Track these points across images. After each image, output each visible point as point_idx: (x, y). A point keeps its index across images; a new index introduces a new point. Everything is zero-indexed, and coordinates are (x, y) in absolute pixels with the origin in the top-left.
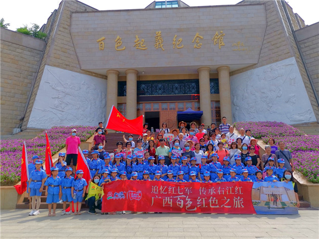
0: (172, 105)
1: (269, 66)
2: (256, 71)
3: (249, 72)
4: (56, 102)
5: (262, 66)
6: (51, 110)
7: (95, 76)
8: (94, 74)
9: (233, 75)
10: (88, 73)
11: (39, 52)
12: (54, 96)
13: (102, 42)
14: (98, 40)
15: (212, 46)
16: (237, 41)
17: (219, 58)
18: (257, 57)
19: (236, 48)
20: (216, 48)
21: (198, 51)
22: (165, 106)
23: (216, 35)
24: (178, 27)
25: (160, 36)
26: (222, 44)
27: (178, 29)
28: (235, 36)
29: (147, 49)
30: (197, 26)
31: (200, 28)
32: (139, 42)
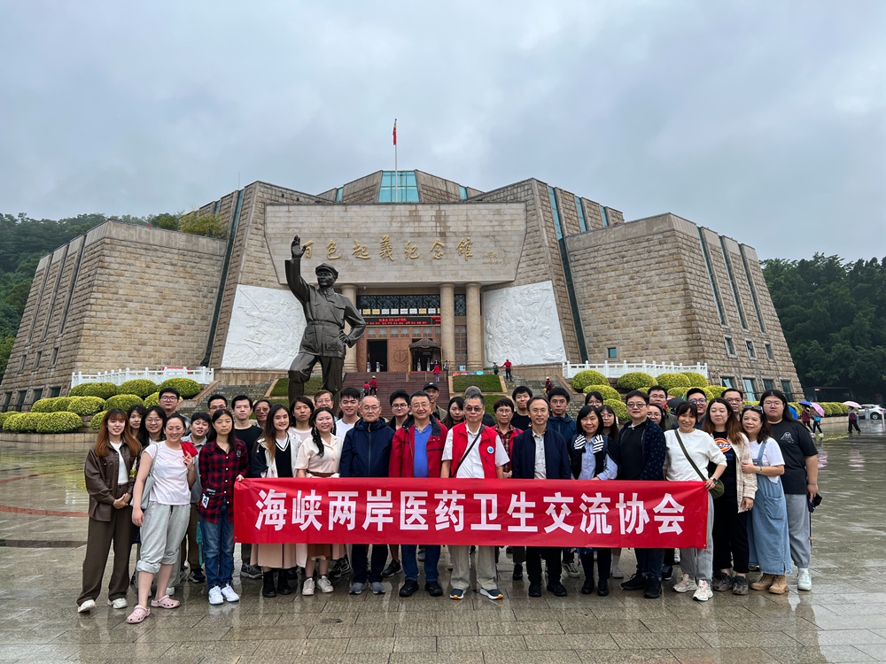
0: (405, 332)
1: (526, 286)
2: (512, 290)
3: (505, 291)
4: (252, 332)
5: (519, 285)
6: (247, 343)
12: (249, 325)
15: (456, 257)
16: (488, 251)
17: (465, 273)
18: (514, 272)
19: (488, 260)
20: (461, 260)
21: (439, 262)
22: (394, 332)
23: (462, 243)
24: (413, 231)
25: (387, 242)
26: (469, 255)
27: (412, 233)
28: (485, 245)
29: (370, 258)
30: (438, 230)
31: (440, 233)
32: (359, 249)
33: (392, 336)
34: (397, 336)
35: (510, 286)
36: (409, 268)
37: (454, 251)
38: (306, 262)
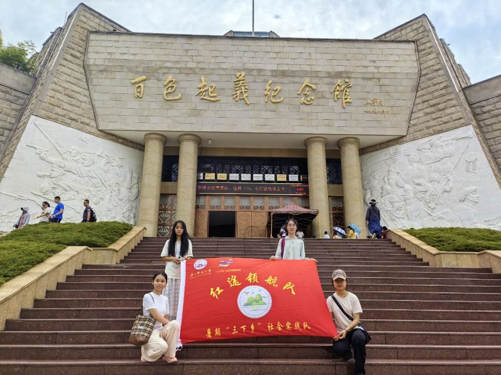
1: (426, 139)
2: (403, 148)
3: (391, 150)
4: (46, 184)
5: (414, 139)
7: (122, 143)
8: (120, 141)
9: (364, 154)
10: (110, 137)
11: (21, 95)
12: (41, 173)
13: (140, 84)
14: (133, 81)
15: (331, 103)
16: (371, 96)
17: (342, 123)
18: (405, 124)
19: (371, 109)
20: (337, 107)
21: (307, 109)
22: (245, 202)
23: (338, 85)
24: (276, 69)
25: (243, 80)
26: (347, 100)
27: (275, 71)
28: (368, 89)
29: (219, 100)
30: (307, 68)
31: (311, 72)
32: (205, 89)
33: (242, 207)
34: (248, 208)
35: (401, 143)
36: (269, 114)
37: (328, 95)
38: (135, 104)
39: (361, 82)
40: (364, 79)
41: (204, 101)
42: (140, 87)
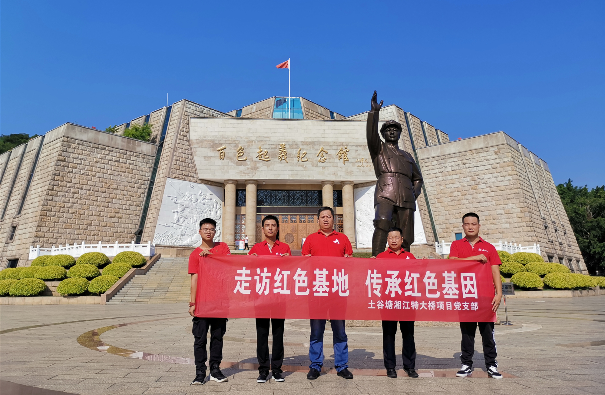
0: (293, 218)
4: (176, 216)
6: (172, 225)
7: (210, 185)
8: (209, 183)
9: (357, 188)
10: (204, 182)
11: (151, 158)
12: (175, 210)
13: (222, 151)
14: (218, 149)
16: (360, 157)
17: (343, 173)
19: (360, 164)
21: (323, 165)
23: (341, 150)
24: (303, 140)
25: (284, 148)
26: (345, 160)
27: (303, 142)
28: (359, 152)
29: (270, 160)
30: (322, 140)
31: (325, 142)
32: (262, 153)
36: (300, 168)
37: (335, 156)
38: (220, 163)
39: (355, 148)
40: (357, 146)
41: (261, 161)
42: (222, 152)
